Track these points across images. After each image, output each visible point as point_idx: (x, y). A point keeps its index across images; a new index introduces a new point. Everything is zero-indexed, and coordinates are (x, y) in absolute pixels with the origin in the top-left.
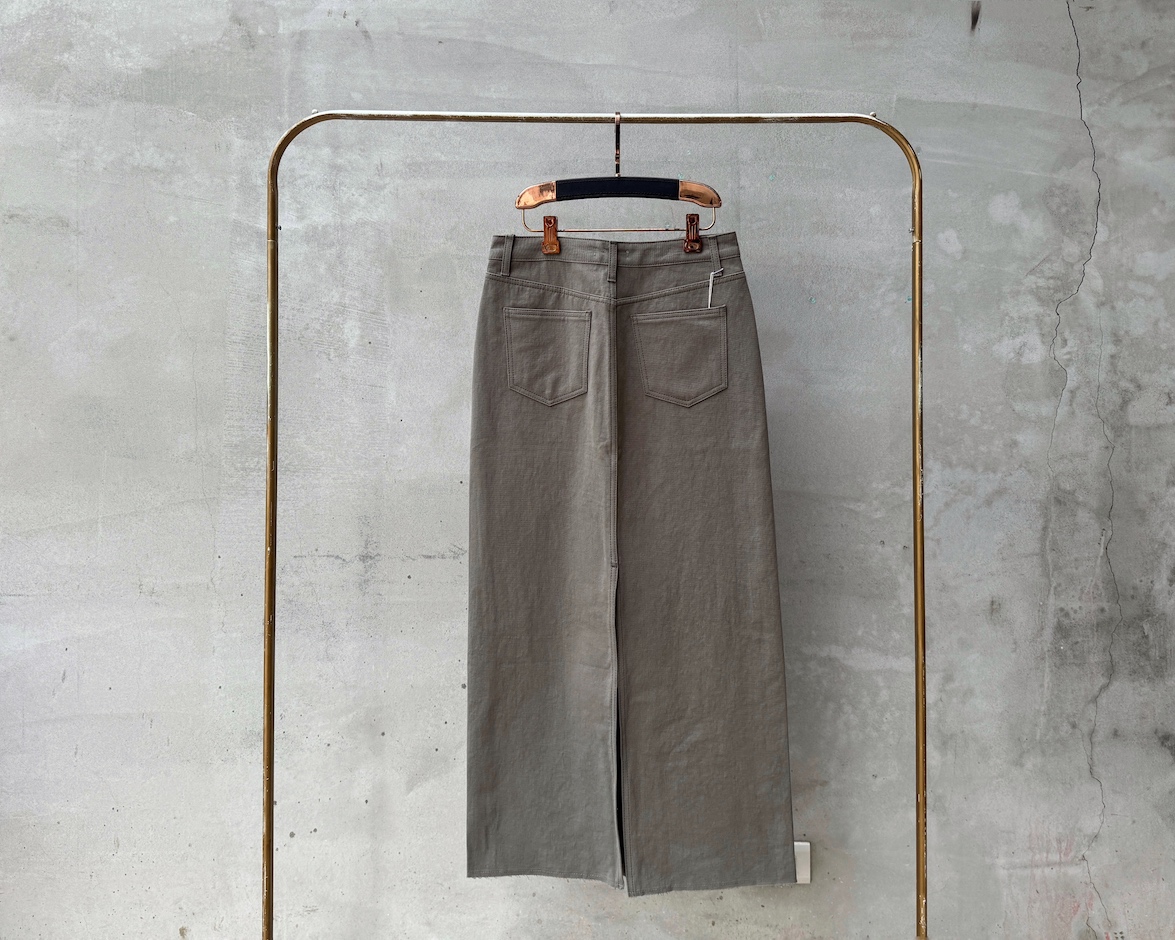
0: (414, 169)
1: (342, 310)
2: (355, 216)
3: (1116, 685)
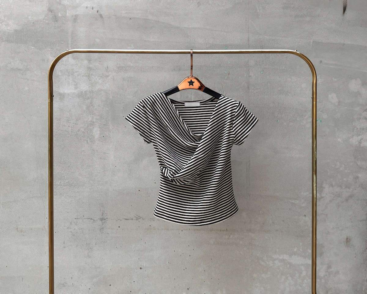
2: (98, 87)
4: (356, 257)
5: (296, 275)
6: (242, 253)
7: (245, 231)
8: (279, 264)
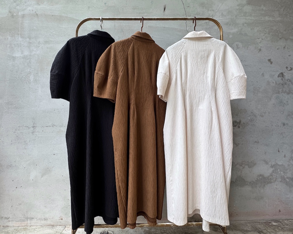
0: (46, 42)
1: (30, 73)
2: (33, 53)
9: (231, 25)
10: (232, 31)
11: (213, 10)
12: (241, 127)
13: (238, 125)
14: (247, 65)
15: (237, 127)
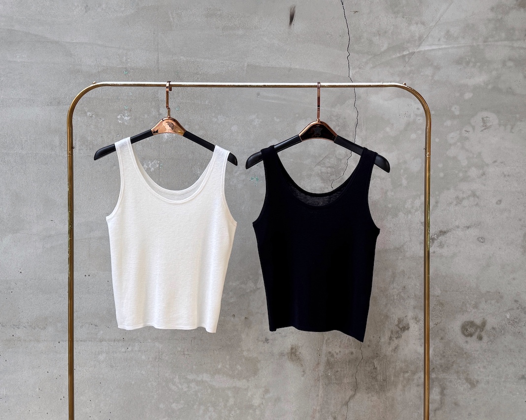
3: (358, 395)
4: (303, 376)
5: (220, 404)
6: (144, 373)
7: (150, 341)
8: (197, 388)
9: (471, 64)
10: (471, 82)
11: (423, 23)
12: (485, 339)
13: (477, 334)
14: (508, 176)
15: (475, 337)
